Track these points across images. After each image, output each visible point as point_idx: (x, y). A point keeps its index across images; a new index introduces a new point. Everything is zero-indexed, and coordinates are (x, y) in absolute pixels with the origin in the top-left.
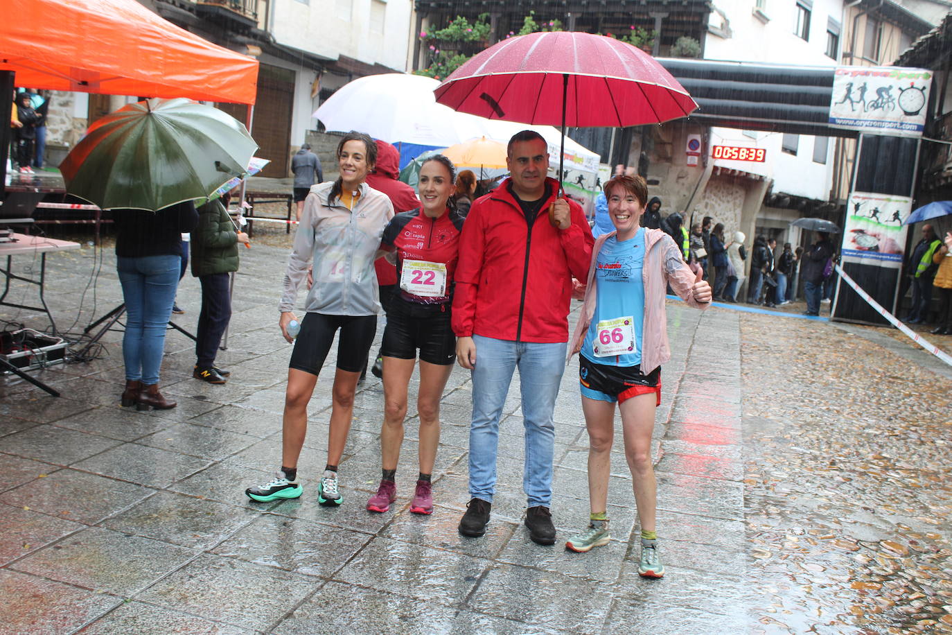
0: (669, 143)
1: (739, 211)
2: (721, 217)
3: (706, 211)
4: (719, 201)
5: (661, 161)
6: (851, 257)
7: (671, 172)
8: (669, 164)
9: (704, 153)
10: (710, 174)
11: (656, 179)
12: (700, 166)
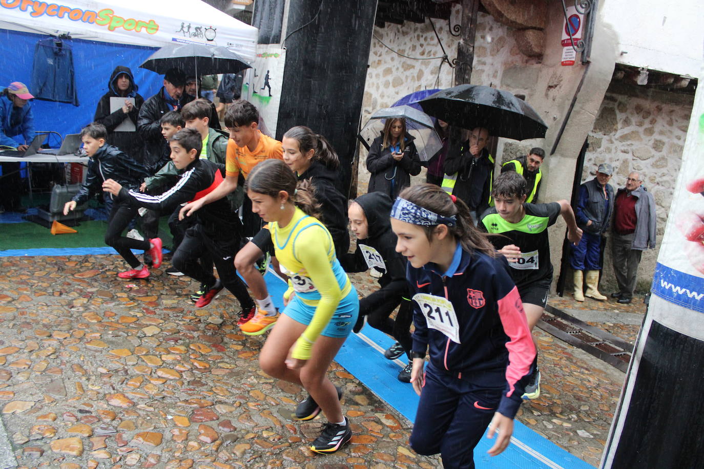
0: (532, 28)
3: (657, 155)
5: (530, 62)
6: (682, 308)
7: (539, 79)
8: (539, 65)
9: (585, 40)
10: (610, 78)
11: (522, 93)
12: (580, 63)
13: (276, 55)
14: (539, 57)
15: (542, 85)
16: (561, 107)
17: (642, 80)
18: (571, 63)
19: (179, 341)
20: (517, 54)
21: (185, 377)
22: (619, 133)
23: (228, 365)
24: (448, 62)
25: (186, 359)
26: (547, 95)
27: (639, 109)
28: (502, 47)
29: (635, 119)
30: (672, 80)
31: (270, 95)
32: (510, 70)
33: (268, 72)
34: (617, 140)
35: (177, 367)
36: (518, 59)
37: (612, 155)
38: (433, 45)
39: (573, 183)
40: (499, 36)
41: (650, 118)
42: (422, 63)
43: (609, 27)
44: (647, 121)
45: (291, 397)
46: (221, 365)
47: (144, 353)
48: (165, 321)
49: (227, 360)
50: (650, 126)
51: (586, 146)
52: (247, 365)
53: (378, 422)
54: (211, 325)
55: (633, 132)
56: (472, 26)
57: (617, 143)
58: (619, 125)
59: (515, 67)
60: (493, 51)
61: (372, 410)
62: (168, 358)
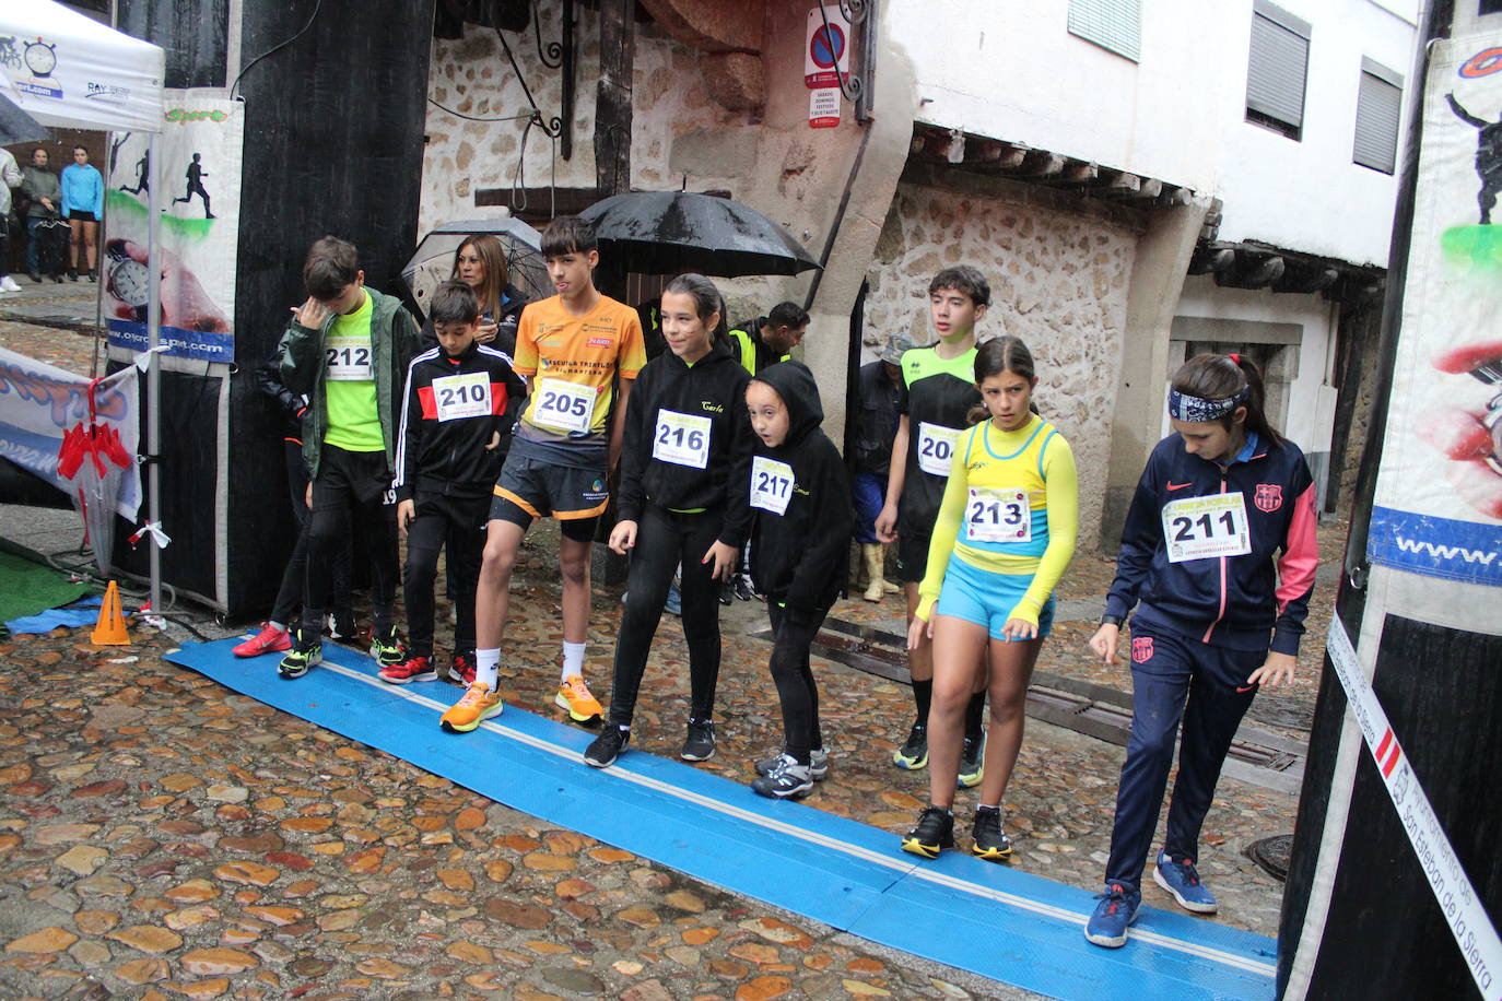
0: (739, 51)
1: (1116, 298)
2: (1035, 315)
4: (1026, 266)
5: (734, 122)
6: (1453, 583)
7: (761, 156)
8: (757, 128)
9: (860, 73)
10: (905, 152)
11: (722, 188)
12: (852, 121)
13: (216, 116)
14: (757, 113)
15: (769, 171)
16: (817, 213)
17: (955, 154)
18: (833, 123)
19: (178, 868)
20: (701, 105)
21: (267, 958)
22: (907, 260)
23: (348, 899)
24: (542, 125)
25: (230, 914)
26: (782, 189)
27: (935, 211)
28: (665, 90)
29: (930, 230)
30: (998, 153)
31: (209, 216)
32: (687, 139)
33: (197, 157)
34: (903, 272)
35: (231, 938)
36: (706, 116)
37: (898, 304)
38: (492, 88)
39: (846, 367)
40: (654, 67)
41: (954, 225)
42: (466, 129)
43: (900, 49)
44: (949, 232)
45: (544, 936)
46: (329, 902)
47: (111, 923)
48: (102, 823)
49: (333, 887)
50: (955, 242)
51: (865, 289)
52: (387, 886)
53: (760, 941)
54: (226, 807)
55: (928, 255)
56: (626, 46)
57: (904, 278)
58: (907, 244)
59: (701, 133)
60: (644, 99)
61: (726, 918)
62: (184, 920)
